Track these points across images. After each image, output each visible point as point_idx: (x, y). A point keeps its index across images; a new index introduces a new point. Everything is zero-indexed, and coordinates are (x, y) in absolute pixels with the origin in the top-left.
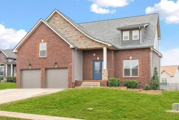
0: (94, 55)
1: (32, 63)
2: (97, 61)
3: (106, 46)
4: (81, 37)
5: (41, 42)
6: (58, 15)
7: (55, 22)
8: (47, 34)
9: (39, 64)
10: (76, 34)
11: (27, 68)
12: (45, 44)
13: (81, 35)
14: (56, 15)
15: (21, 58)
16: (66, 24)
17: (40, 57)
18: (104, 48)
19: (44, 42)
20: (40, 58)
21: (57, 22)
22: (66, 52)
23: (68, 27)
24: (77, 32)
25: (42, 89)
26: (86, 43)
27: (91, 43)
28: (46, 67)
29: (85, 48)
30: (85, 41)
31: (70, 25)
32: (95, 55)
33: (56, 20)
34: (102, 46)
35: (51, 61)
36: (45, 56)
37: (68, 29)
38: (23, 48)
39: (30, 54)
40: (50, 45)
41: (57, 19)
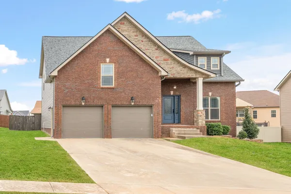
0: (175, 87)
1: (86, 96)
2: (169, 96)
3: (204, 76)
4: (165, 60)
5: (105, 62)
6: (125, 23)
8: (115, 50)
9: (101, 98)
10: (156, 55)
11: (78, 103)
12: (113, 66)
13: (166, 57)
14: (123, 22)
15: (64, 86)
16: (140, 38)
17: (101, 86)
18: (198, 79)
19: (110, 62)
20: (102, 88)
22: (150, 82)
23: (143, 43)
24: (158, 51)
25: (106, 139)
26: (174, 70)
27: (181, 70)
28: (114, 103)
29: (172, 76)
30: (171, 66)
31: (146, 40)
32: (177, 87)
34: (198, 76)
35: (123, 94)
36: (110, 85)
37: (144, 46)
38: (68, 68)
39: (84, 81)
40: (121, 69)
41: (124, 27)
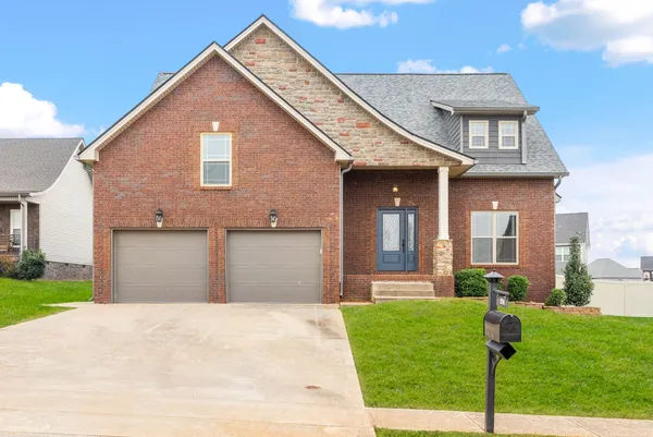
0: (395, 189)
1: (167, 206)
2: (392, 209)
3: (450, 163)
4: (359, 126)
5: (210, 130)
6: (268, 39)
7: (257, 63)
8: (234, 103)
9: (202, 213)
10: (340, 114)
11: (147, 223)
12: (228, 138)
13: (363, 119)
14: (261, 37)
15: (117, 184)
16: (301, 74)
17: (202, 185)
18: (441, 169)
19: (221, 130)
20: (204, 190)
21: (264, 64)
22: (315, 175)
23: (309, 86)
24: (343, 106)
25: (212, 305)
26: (381, 149)
27: (398, 150)
28: (231, 224)
29: (376, 163)
30: (374, 140)
31: (316, 79)
33: (259, 57)
34: (436, 163)
35: (252, 203)
36: (223, 183)
37: (311, 93)
38: (124, 144)
39: (160, 172)
40: (246, 145)
41: (265, 50)
